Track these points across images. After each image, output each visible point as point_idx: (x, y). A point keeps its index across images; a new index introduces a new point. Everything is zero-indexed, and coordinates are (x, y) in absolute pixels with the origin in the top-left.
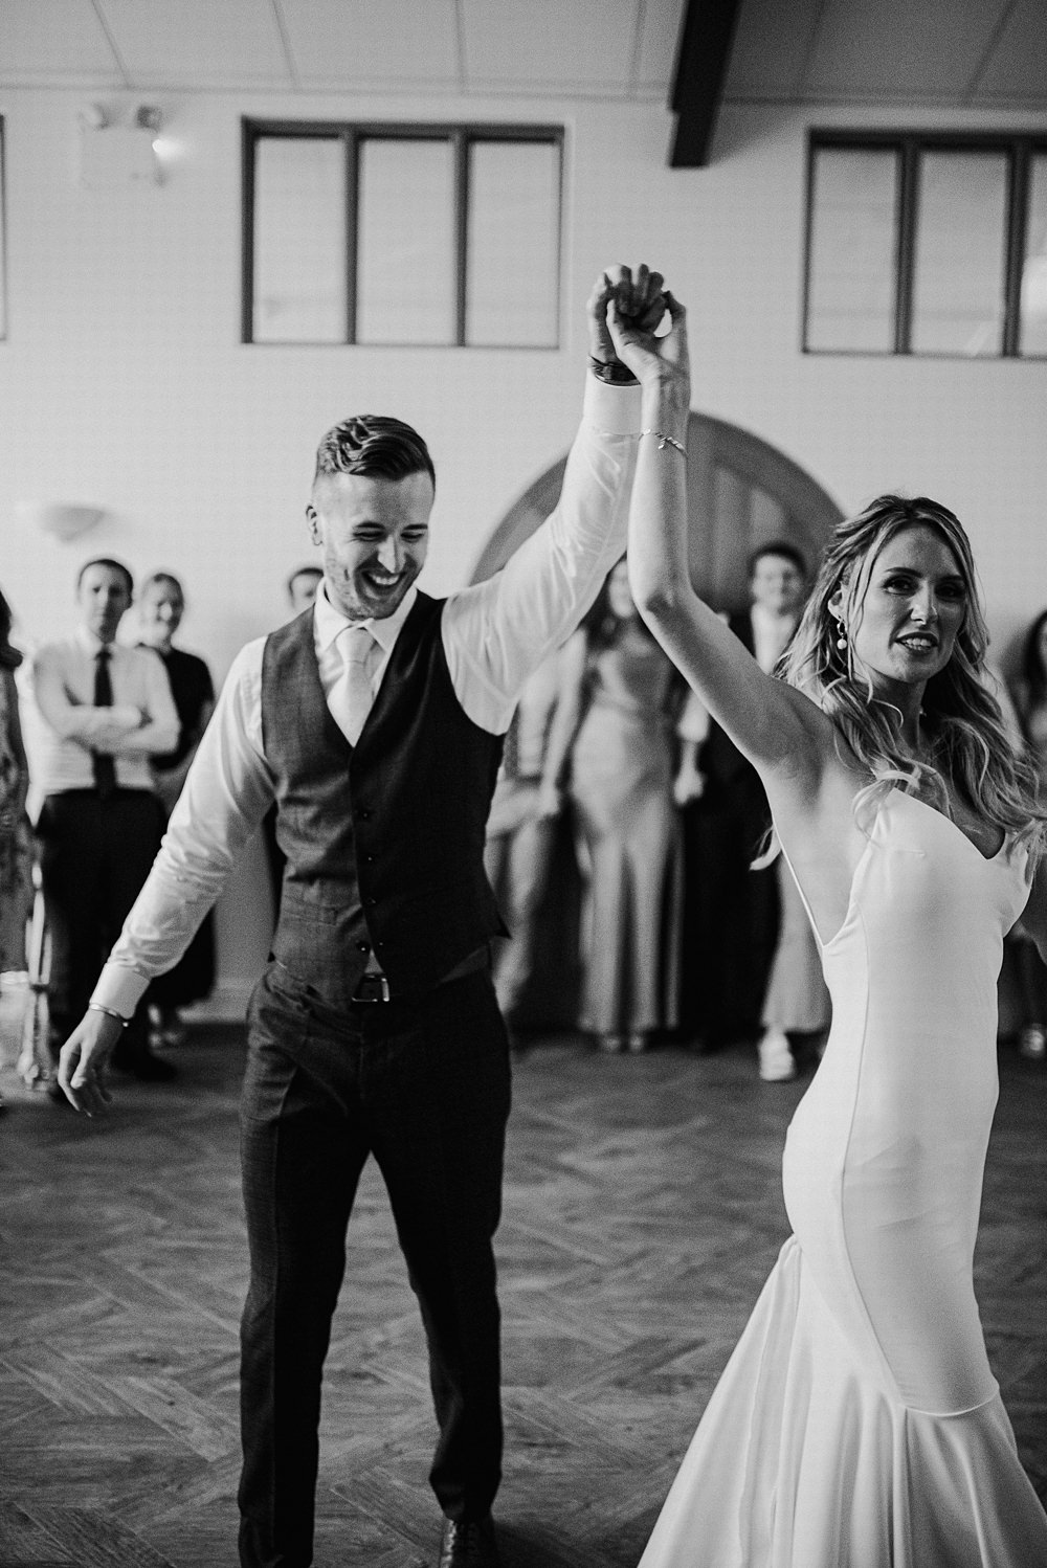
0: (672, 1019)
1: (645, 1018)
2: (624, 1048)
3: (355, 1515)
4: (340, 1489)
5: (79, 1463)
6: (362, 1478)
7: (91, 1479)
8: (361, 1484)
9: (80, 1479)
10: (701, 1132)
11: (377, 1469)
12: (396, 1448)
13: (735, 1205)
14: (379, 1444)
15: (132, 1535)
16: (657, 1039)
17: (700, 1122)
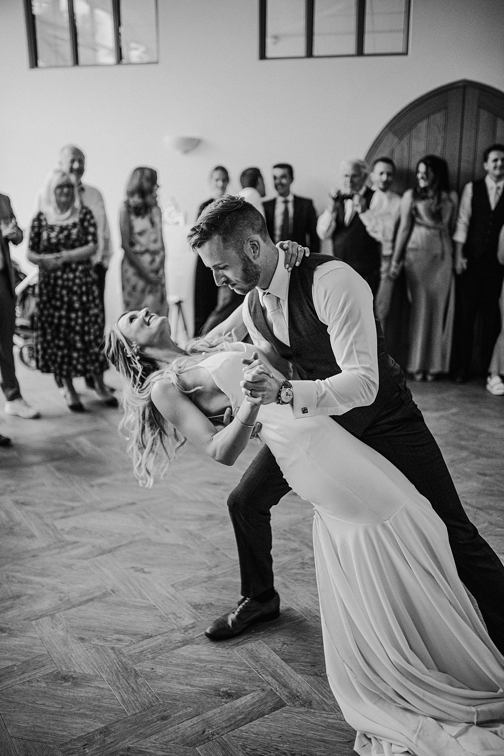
0: (447, 369)
1: (436, 368)
2: (424, 379)
3: (289, 539)
4: (285, 531)
5: (188, 515)
6: (293, 528)
7: (191, 520)
8: (292, 530)
9: (187, 520)
10: (453, 414)
11: (299, 526)
12: (308, 519)
13: (463, 443)
14: (301, 517)
15: (205, 538)
16: (439, 377)
17: (454, 410)
